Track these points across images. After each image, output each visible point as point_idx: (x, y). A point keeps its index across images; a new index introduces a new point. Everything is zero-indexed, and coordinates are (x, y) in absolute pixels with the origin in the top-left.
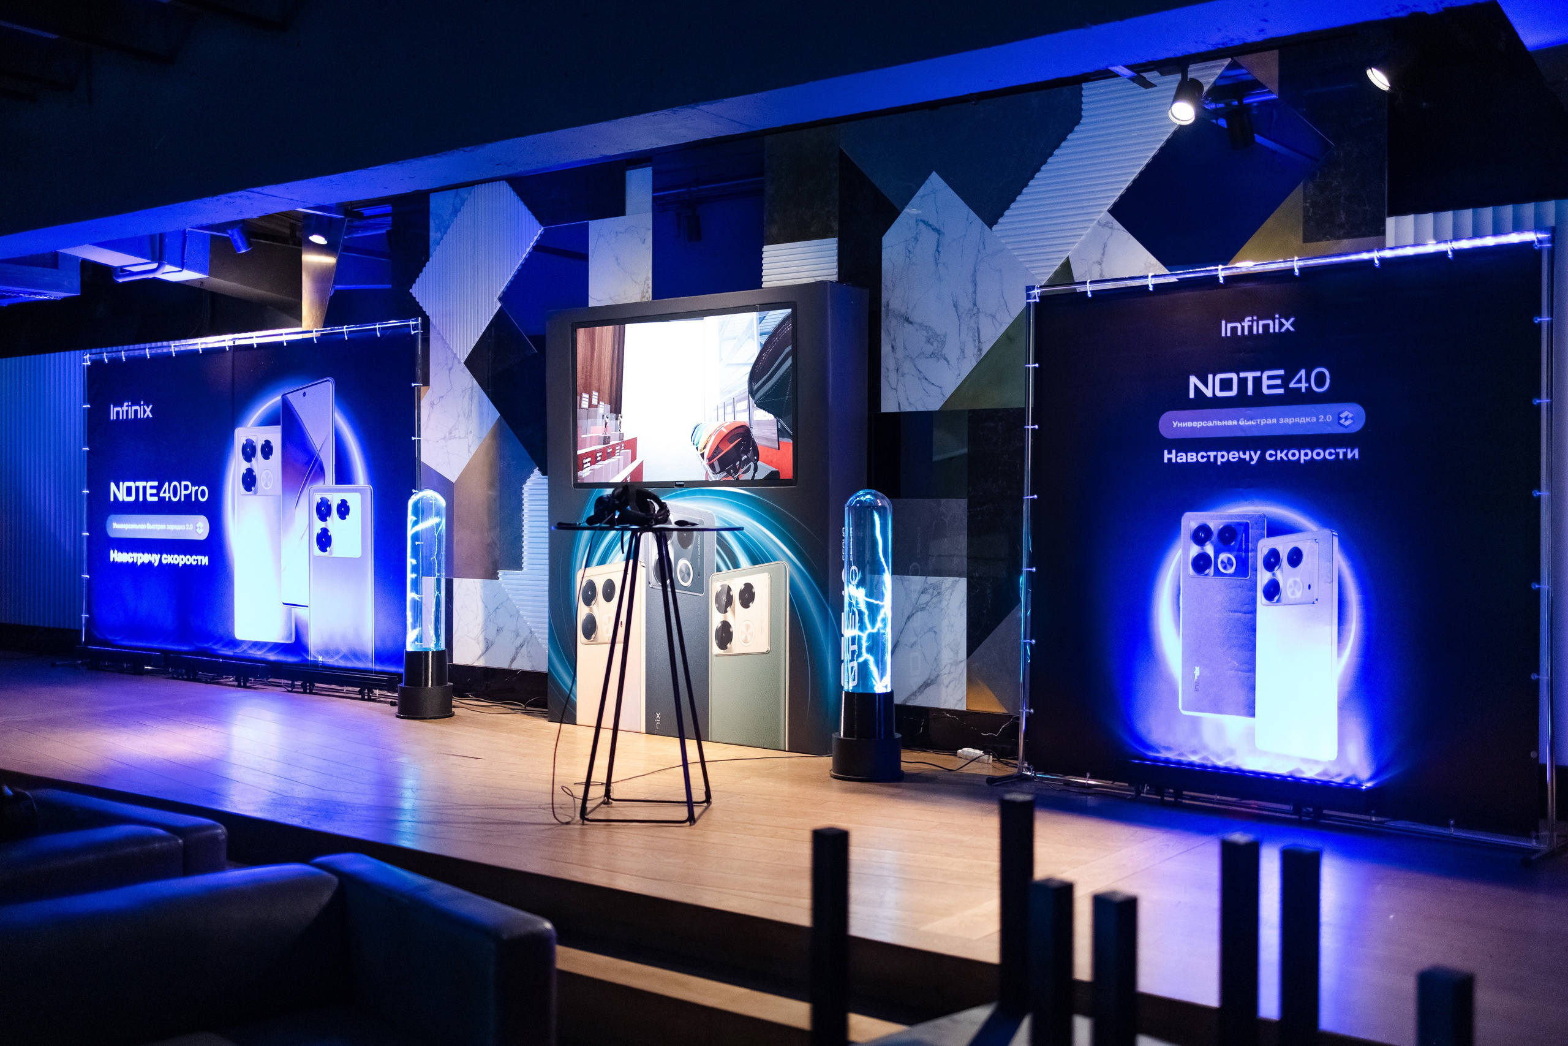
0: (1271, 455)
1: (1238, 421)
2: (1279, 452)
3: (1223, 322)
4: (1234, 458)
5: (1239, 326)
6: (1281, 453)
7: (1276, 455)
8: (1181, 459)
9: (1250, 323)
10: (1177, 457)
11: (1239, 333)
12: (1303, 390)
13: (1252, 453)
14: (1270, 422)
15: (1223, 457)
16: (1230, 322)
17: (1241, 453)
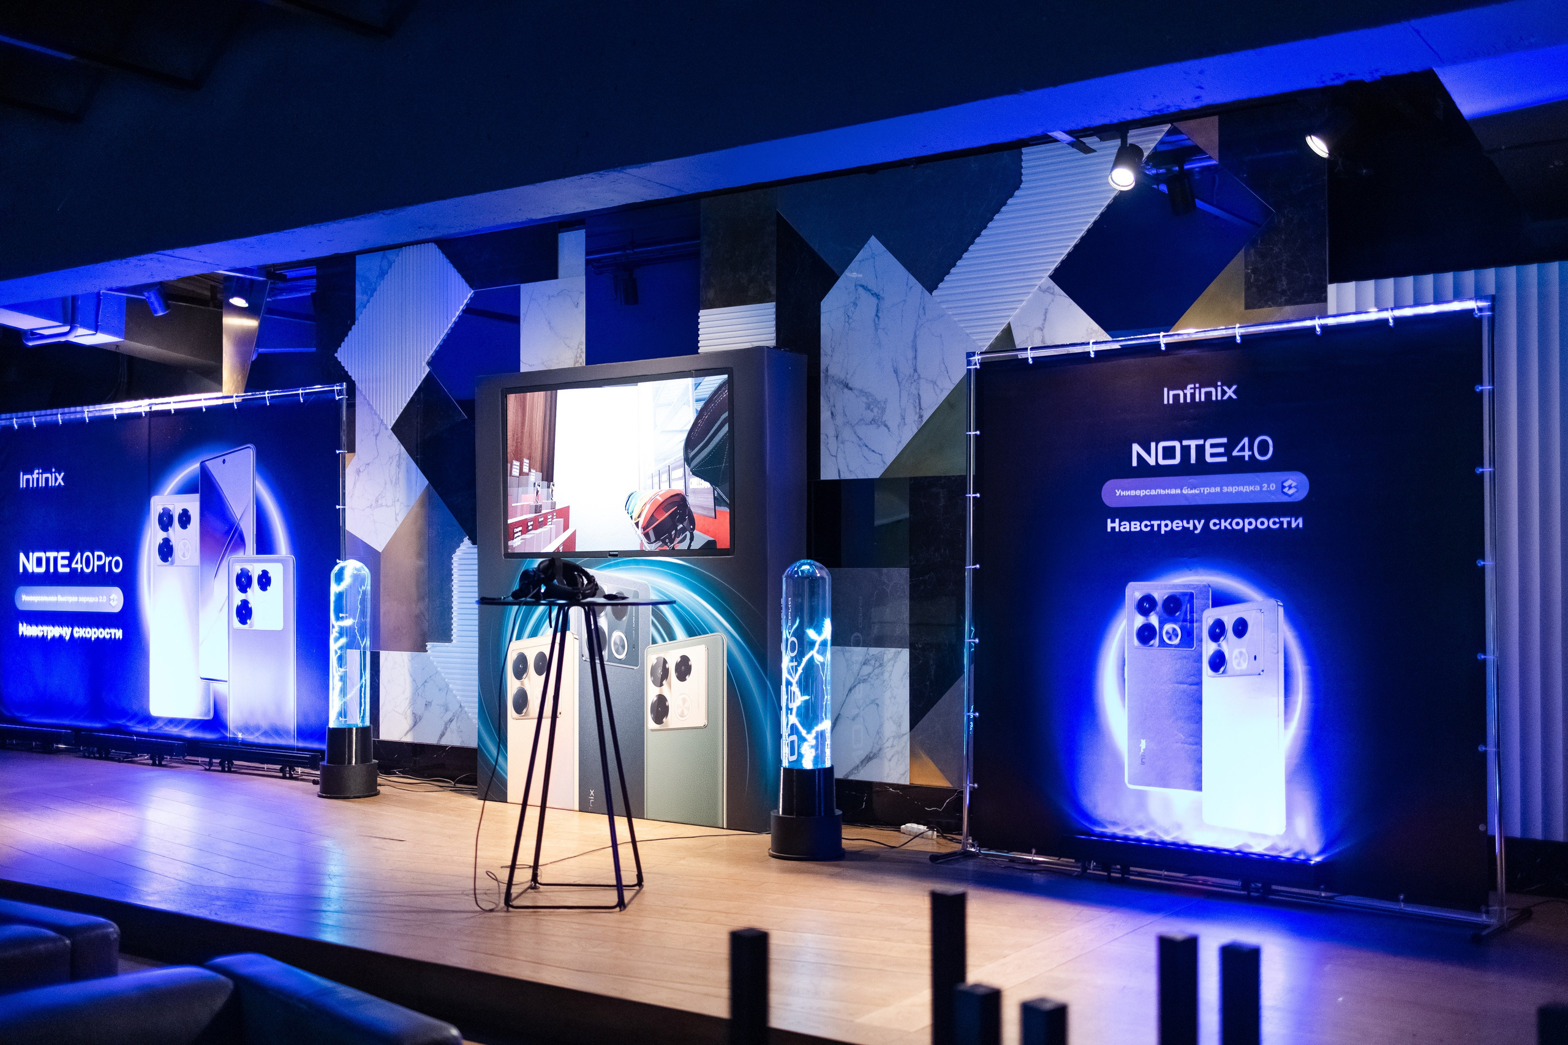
0: (1215, 524)
1: (1181, 490)
2: (1223, 521)
3: (1166, 390)
4: (1177, 527)
5: (1181, 393)
6: (1225, 522)
7: (1220, 524)
8: (1124, 528)
9: (1192, 391)
10: (1120, 526)
11: (1182, 401)
12: (1247, 458)
13: (1196, 522)
14: (1214, 491)
15: (1166, 525)
16: (1172, 390)
17: (1185, 522)
